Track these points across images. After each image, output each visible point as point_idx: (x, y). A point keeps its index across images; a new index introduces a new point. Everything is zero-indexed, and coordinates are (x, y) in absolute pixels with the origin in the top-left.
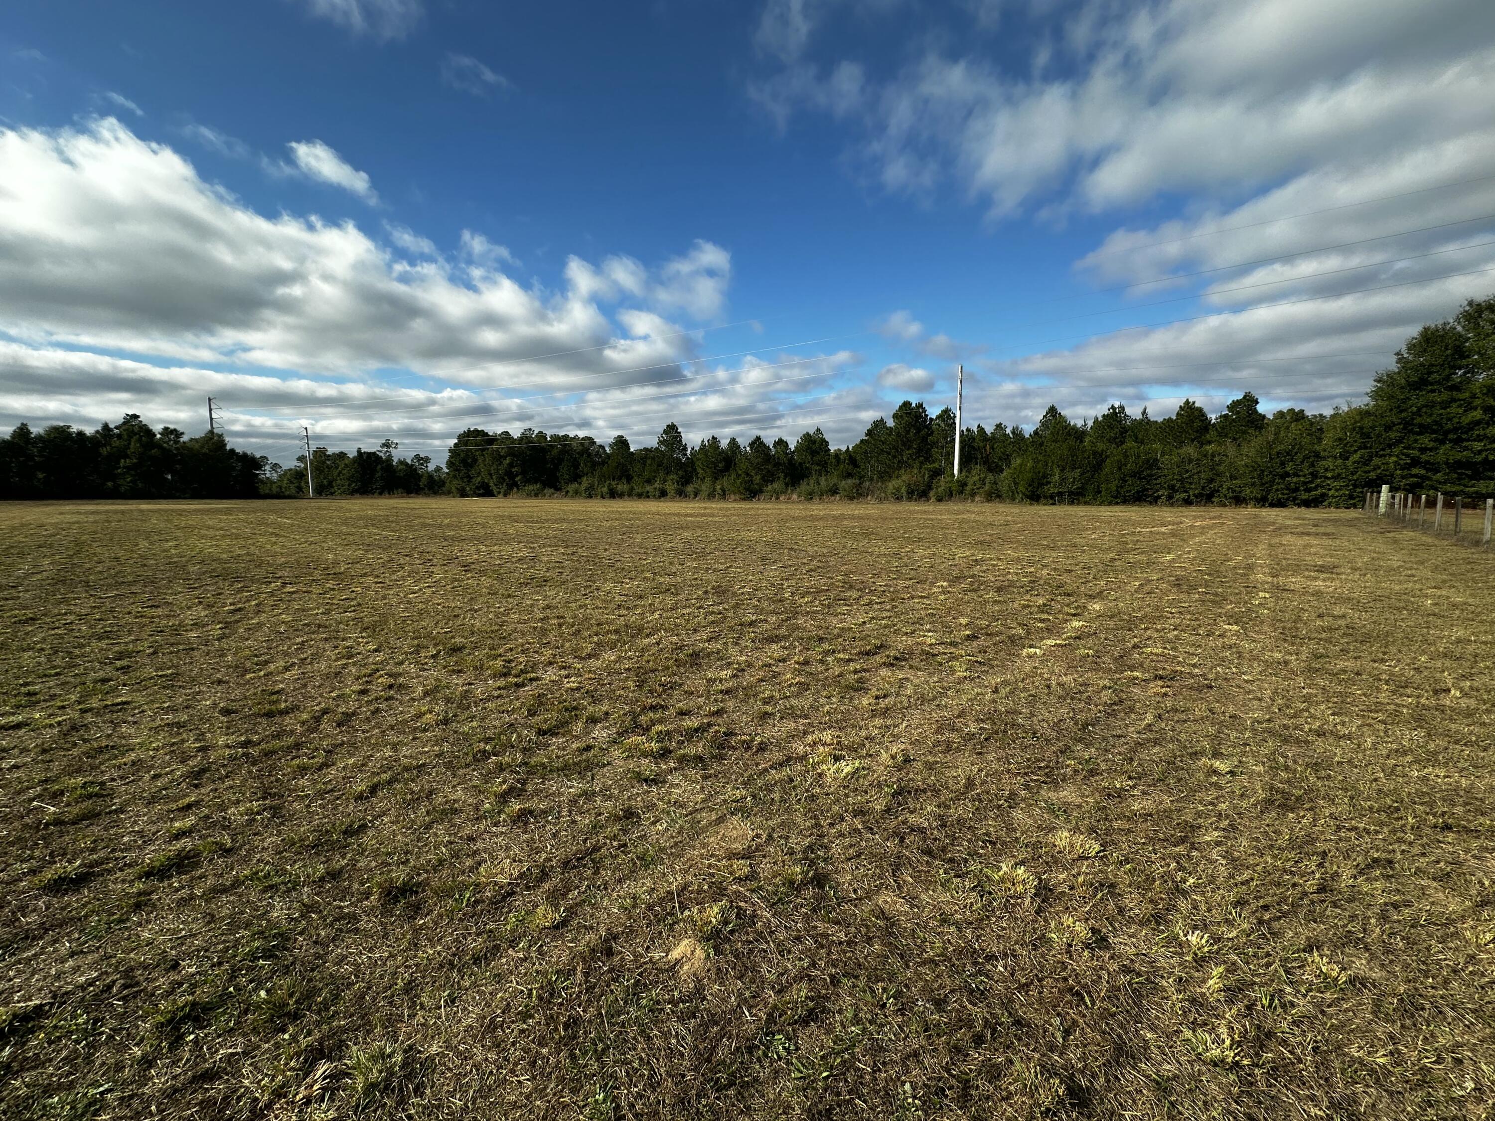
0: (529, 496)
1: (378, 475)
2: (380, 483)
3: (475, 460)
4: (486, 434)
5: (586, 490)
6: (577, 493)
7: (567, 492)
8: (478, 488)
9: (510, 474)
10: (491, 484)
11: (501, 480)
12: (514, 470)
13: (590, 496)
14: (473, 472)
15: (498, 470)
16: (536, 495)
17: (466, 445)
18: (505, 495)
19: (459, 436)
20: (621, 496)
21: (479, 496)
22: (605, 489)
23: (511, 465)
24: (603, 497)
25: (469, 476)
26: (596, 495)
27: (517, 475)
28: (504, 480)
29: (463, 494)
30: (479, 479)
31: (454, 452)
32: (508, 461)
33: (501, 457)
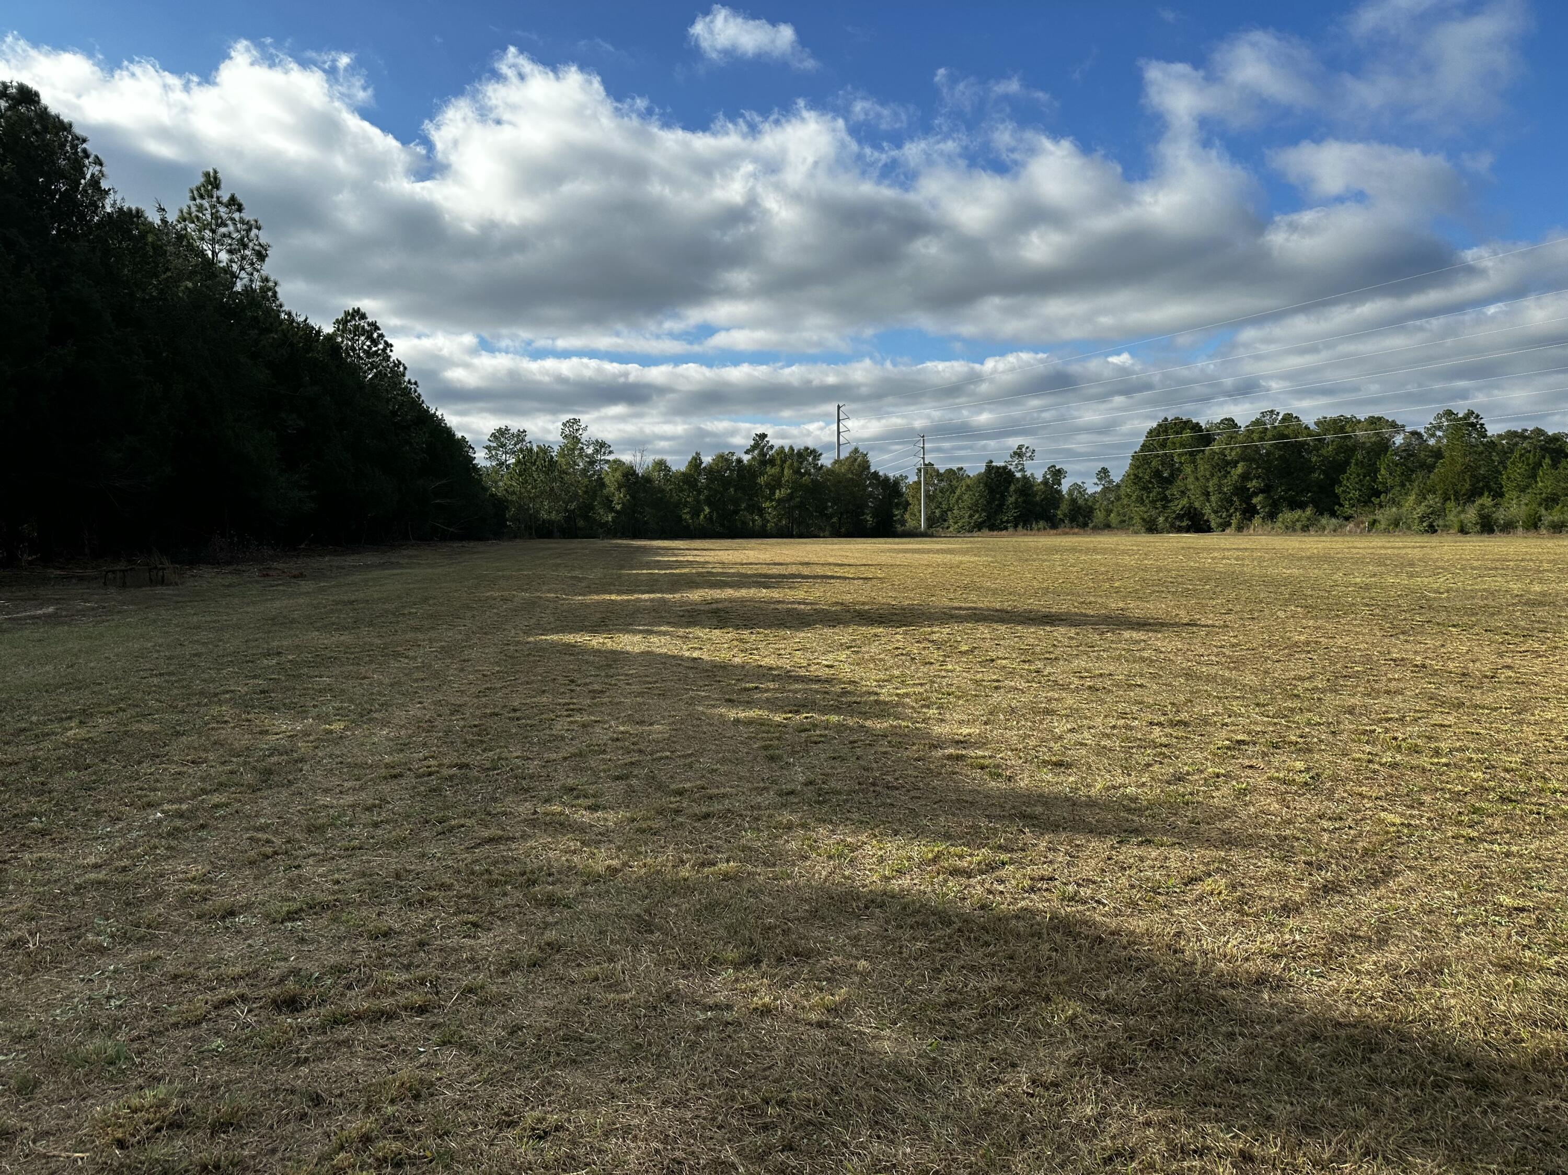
0: (1290, 529)
1: (1011, 500)
2: (1012, 514)
3: (1175, 473)
4: (1196, 427)
5: (1422, 519)
6: (1396, 524)
7: (1374, 523)
8: (1180, 517)
9: (1241, 491)
10: (1207, 510)
11: (1226, 502)
12: (1252, 484)
13: (1432, 529)
14: (1174, 491)
15: (1220, 486)
16: (1305, 529)
17: (1163, 445)
18: (1240, 529)
19: (1150, 432)
20: (1508, 527)
21: (1180, 530)
22: (1471, 514)
23: (1245, 477)
24: (1463, 531)
25: (1165, 498)
26: (1446, 528)
27: (1255, 494)
28: (1231, 503)
29: (1152, 528)
30: (1184, 502)
31: (1140, 461)
32: (1240, 468)
33: (1228, 463)
